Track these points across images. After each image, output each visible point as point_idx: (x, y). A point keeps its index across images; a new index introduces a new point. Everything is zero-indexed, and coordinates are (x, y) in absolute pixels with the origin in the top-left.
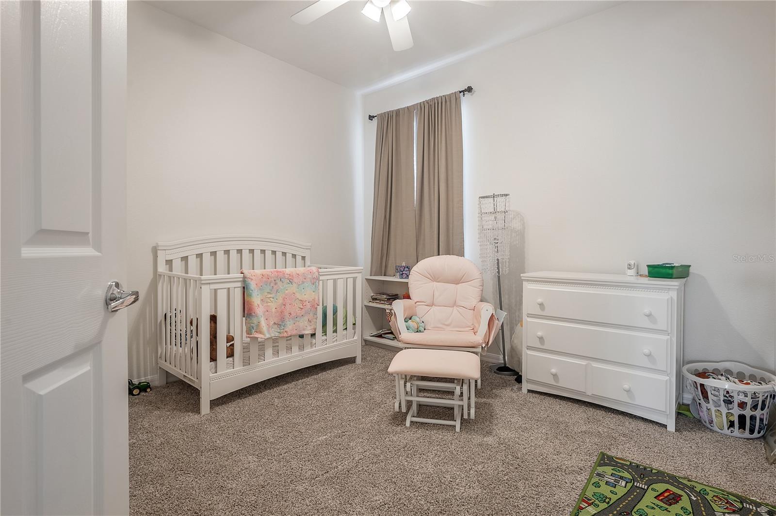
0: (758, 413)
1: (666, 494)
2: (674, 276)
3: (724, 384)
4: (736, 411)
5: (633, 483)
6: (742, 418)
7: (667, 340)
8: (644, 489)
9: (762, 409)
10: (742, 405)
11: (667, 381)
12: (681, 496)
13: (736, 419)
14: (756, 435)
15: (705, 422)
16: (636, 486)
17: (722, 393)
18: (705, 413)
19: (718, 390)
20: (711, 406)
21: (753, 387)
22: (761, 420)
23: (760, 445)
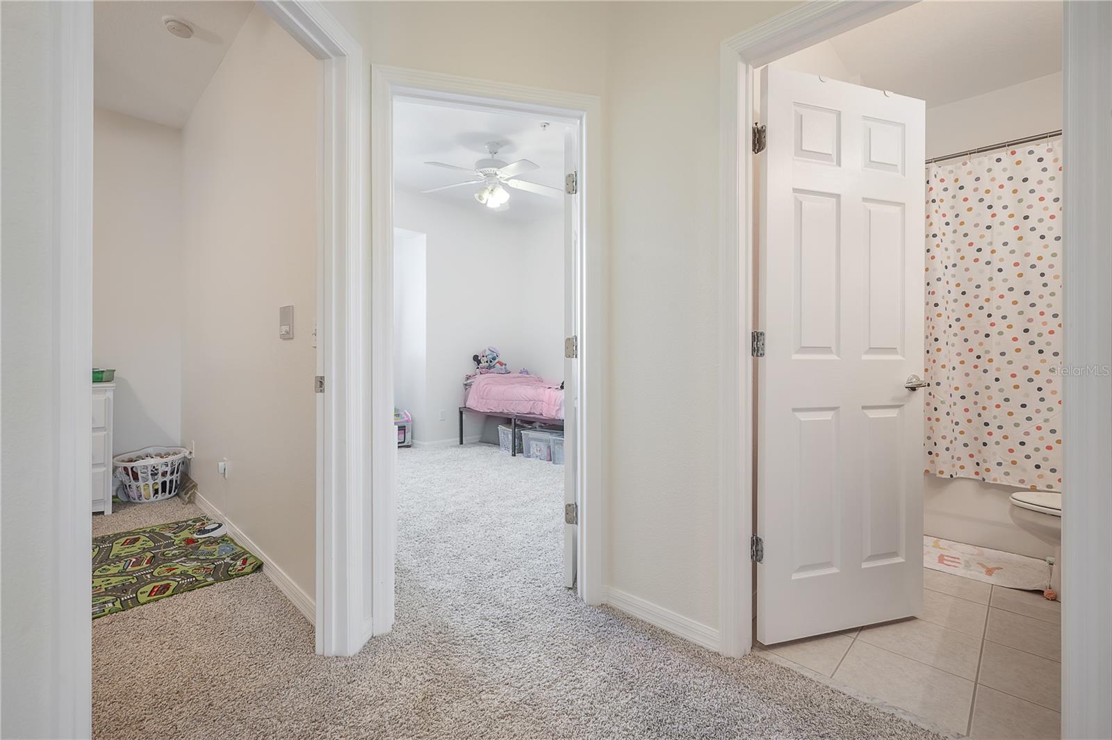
0: (174, 477)
1: (156, 590)
2: (104, 380)
3: (150, 462)
4: (160, 479)
5: (120, 599)
6: (164, 484)
7: (105, 435)
8: (134, 597)
9: (177, 473)
10: (164, 474)
11: (104, 472)
12: (168, 584)
13: (159, 487)
14: (173, 494)
15: (135, 499)
16: (125, 600)
17: (149, 469)
18: (135, 491)
19: (146, 467)
20: (141, 483)
21: (169, 459)
22: (176, 481)
23: (177, 499)
